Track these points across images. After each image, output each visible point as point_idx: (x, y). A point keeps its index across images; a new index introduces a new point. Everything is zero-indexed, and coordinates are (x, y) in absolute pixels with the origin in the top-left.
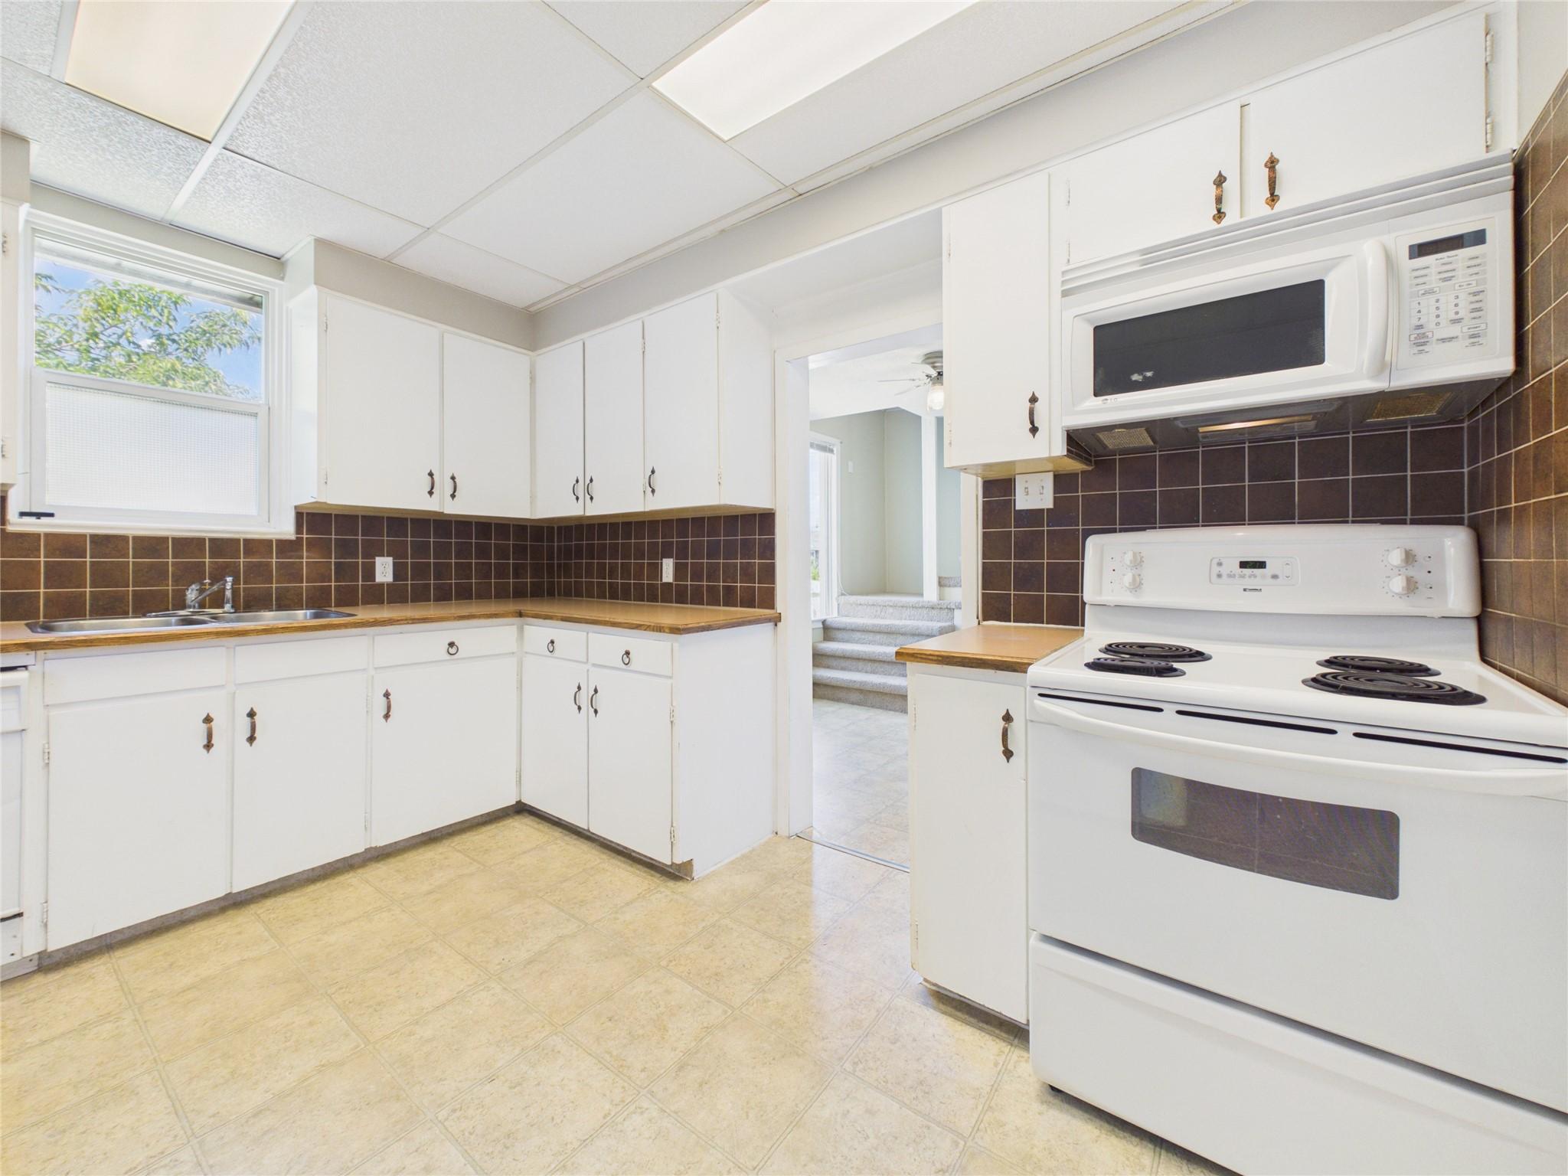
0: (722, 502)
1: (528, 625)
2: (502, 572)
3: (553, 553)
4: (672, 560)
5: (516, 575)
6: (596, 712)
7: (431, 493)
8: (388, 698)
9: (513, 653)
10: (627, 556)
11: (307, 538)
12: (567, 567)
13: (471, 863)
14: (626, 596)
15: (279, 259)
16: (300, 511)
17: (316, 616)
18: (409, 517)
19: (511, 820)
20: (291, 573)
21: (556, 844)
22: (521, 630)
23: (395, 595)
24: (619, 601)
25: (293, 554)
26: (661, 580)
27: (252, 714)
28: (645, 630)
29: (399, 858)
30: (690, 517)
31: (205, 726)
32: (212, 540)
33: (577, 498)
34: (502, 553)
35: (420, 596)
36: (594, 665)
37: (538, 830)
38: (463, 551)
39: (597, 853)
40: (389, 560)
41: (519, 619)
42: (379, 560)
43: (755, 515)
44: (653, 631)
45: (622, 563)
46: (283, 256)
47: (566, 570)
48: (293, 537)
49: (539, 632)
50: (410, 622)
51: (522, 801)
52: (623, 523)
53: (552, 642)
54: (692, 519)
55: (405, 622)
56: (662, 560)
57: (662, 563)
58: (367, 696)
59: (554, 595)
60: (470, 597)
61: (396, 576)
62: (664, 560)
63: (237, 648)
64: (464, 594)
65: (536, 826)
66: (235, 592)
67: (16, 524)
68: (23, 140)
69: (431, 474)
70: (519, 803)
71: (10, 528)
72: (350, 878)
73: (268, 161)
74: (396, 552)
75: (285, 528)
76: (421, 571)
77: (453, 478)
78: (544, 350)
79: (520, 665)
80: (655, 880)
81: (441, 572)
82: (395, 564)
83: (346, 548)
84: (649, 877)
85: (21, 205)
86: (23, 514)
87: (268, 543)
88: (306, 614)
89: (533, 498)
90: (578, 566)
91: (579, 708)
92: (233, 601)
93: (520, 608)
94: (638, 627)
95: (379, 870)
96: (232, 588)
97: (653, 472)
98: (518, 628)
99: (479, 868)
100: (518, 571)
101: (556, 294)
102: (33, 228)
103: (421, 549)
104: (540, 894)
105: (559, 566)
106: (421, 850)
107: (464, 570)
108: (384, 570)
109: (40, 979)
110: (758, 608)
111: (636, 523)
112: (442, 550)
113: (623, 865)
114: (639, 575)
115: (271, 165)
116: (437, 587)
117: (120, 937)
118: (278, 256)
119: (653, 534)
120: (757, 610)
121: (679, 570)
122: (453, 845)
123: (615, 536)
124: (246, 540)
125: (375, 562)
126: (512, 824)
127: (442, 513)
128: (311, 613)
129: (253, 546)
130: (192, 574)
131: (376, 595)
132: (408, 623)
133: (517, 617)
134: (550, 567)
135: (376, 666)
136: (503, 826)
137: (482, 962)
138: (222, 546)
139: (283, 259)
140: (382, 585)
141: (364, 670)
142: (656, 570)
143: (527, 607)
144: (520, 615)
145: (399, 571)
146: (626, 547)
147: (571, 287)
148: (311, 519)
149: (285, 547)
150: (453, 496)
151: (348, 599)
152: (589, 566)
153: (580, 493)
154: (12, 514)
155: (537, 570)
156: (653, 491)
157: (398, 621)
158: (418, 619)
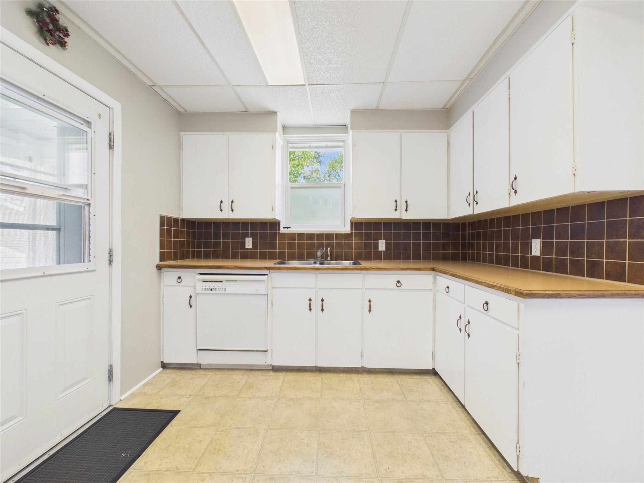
0: (578, 190)
1: (438, 276)
2: (436, 247)
3: (466, 237)
4: (539, 240)
5: (444, 249)
6: (469, 335)
7: (396, 210)
8: (370, 303)
9: (431, 290)
10: (506, 238)
11: (354, 233)
12: (473, 245)
13: (401, 394)
14: (506, 263)
15: (345, 126)
16: (352, 222)
17: (354, 264)
18: (392, 222)
19: (429, 377)
20: (349, 246)
21: (447, 404)
22: (435, 278)
23: (385, 256)
24: (502, 266)
25: (350, 239)
26: (531, 254)
27: (322, 300)
28: (497, 290)
29: (375, 376)
30: (555, 208)
31: (309, 302)
32: (326, 234)
33: (469, 205)
34: (436, 238)
35: (397, 257)
36: (468, 306)
37: (441, 390)
38: (417, 237)
39: (469, 424)
40: (384, 241)
41: (433, 272)
42: (380, 241)
43: (626, 199)
44: (503, 291)
45: (504, 242)
46: (346, 124)
47: (472, 246)
48: (349, 232)
49: (443, 281)
50: (378, 269)
51: (436, 369)
52: (504, 217)
53: (448, 287)
54: (557, 209)
55: (377, 269)
56: (531, 240)
57: (531, 242)
58: (362, 300)
59: (466, 260)
60: (419, 259)
61: (387, 248)
62: (533, 240)
63: (318, 274)
64: (417, 257)
65: (440, 387)
66: (331, 253)
67: (282, 231)
68: (275, 113)
69: (396, 201)
70: (434, 369)
71: (281, 232)
72: (354, 377)
73: (321, 83)
74: (387, 238)
75: (347, 229)
76: (397, 246)
77: (406, 202)
78: (454, 126)
79: (434, 296)
80: (505, 473)
81: (407, 246)
82: (386, 243)
83: (368, 236)
84: (501, 467)
85: (276, 133)
86: (284, 228)
87: (342, 235)
88: (350, 263)
89: (448, 208)
90: (478, 244)
91: (460, 330)
92: (330, 256)
93: (434, 267)
94: (492, 286)
95: (365, 378)
96: (330, 251)
97: (516, 178)
98: (433, 276)
99: (403, 399)
100: (444, 247)
101: (457, 91)
102: (288, 141)
103: (397, 236)
104: (425, 435)
105: (469, 244)
106: (384, 376)
107: (417, 246)
108: (382, 245)
109: (271, 373)
110: (629, 282)
111: (513, 216)
112: (407, 237)
113: (484, 445)
114: (515, 250)
115: (322, 83)
116: (404, 253)
117: (290, 368)
118: (345, 125)
119: (525, 223)
120: (626, 284)
121: (545, 248)
122: (398, 379)
123: (499, 226)
124: (335, 234)
125: (378, 242)
126: (429, 380)
127: (402, 219)
128: (352, 262)
129: (338, 236)
130: (320, 246)
131: (379, 256)
132: (378, 270)
133: (432, 271)
134: (464, 245)
135: (366, 288)
136: (424, 379)
137: (379, 461)
138: (329, 236)
139: (347, 125)
140: (381, 252)
141: (361, 289)
142: (527, 247)
143: (440, 266)
144: (434, 270)
145: (388, 246)
146: (507, 232)
147: (464, 81)
148: (356, 225)
149: (348, 236)
150: (406, 210)
151: (368, 258)
152: (484, 244)
153: (471, 201)
154: (281, 229)
155: (456, 247)
156: (516, 192)
157: (373, 268)
158: (382, 268)
